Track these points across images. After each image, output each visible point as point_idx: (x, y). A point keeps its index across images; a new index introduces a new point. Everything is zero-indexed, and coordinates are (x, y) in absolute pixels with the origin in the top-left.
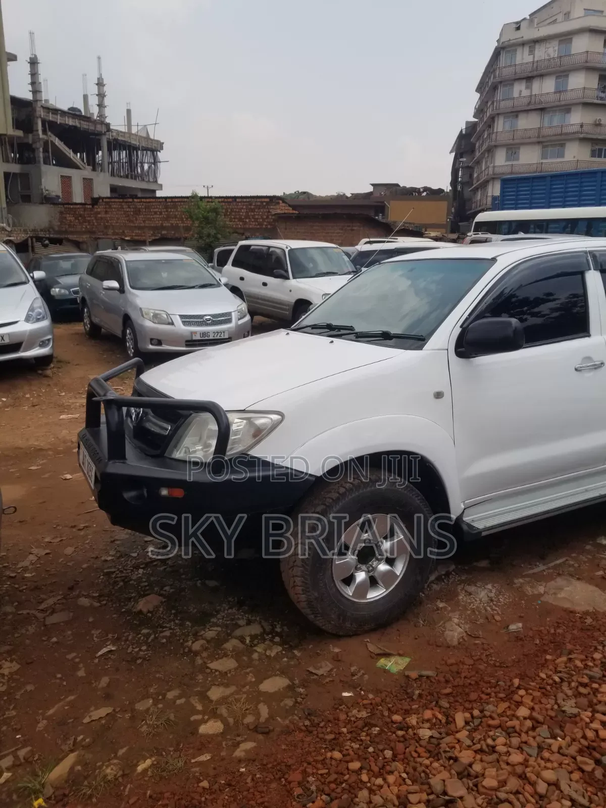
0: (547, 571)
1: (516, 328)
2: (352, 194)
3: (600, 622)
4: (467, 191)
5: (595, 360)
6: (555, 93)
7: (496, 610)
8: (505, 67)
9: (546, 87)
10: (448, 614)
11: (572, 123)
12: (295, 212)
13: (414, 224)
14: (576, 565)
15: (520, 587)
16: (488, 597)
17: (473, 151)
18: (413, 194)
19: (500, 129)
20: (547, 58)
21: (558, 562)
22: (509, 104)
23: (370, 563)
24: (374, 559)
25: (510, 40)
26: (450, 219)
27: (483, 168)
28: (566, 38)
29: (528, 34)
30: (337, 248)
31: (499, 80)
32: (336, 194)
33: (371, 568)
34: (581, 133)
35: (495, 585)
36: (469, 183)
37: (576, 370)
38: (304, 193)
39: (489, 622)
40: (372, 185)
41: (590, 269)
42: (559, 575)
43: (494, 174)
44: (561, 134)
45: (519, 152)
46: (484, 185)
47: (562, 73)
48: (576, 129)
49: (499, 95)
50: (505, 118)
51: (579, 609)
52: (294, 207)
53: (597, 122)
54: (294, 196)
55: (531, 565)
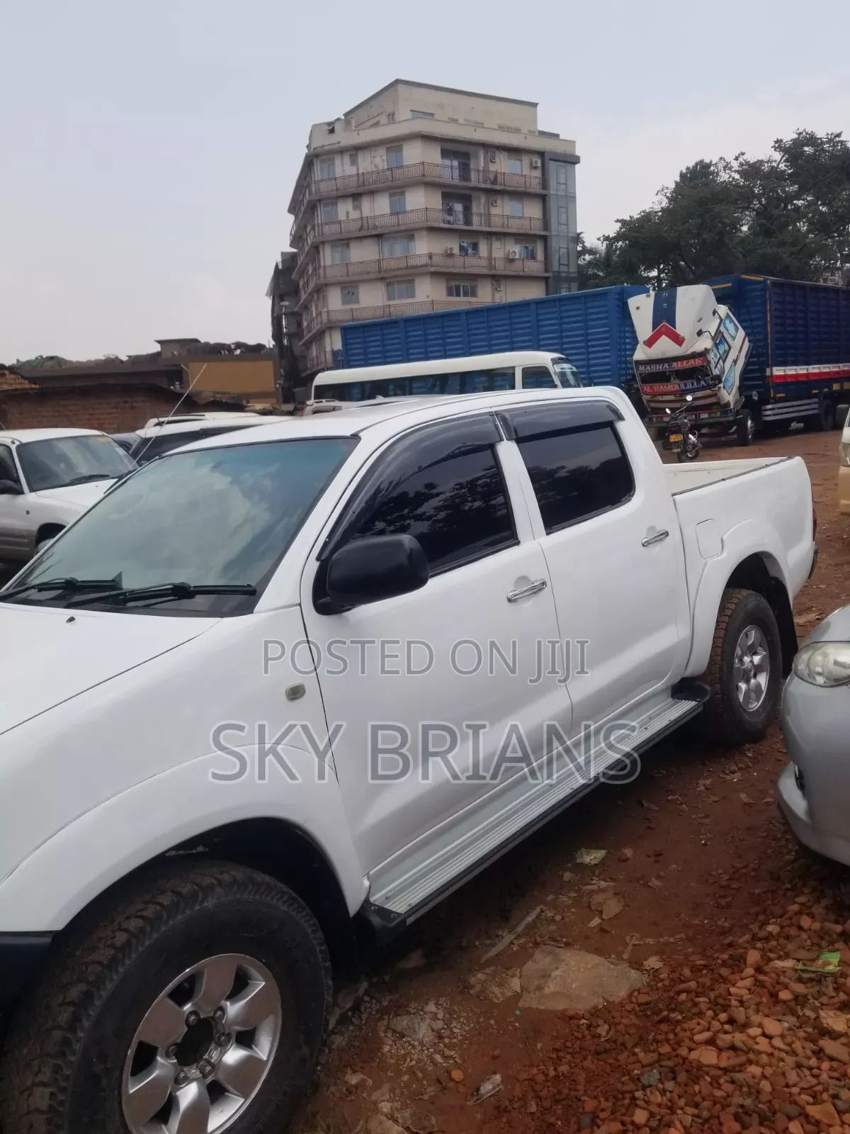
0: (516, 942)
1: (411, 550)
2: (129, 356)
3: (620, 1027)
4: (298, 346)
5: (533, 579)
6: (392, 214)
7: (451, 1057)
8: (322, 181)
9: (379, 208)
10: (370, 1096)
11: (417, 253)
12: (33, 386)
13: (228, 393)
14: (558, 918)
15: (483, 991)
16: (433, 1030)
17: (296, 292)
18: (221, 353)
19: (328, 262)
20: (374, 170)
21: (529, 919)
22: (335, 228)
23: (206, 1057)
24: (213, 1046)
25: (323, 146)
26: (279, 384)
27: (314, 315)
28: (394, 145)
29: (345, 138)
30: (103, 436)
31: (317, 198)
32: (103, 358)
33: (208, 1068)
34: (432, 266)
35: (442, 1000)
36: (296, 334)
37: (509, 600)
38: (52, 358)
39: (445, 1088)
40: (159, 342)
41: (502, 440)
42: (536, 944)
43: (329, 321)
44: (407, 267)
45: (358, 292)
46: (320, 335)
47: (397, 190)
48: (424, 260)
49: (321, 214)
50: (332, 247)
51: (582, 1007)
52: (32, 380)
53: (449, 252)
54: (35, 364)
55: (489, 938)
